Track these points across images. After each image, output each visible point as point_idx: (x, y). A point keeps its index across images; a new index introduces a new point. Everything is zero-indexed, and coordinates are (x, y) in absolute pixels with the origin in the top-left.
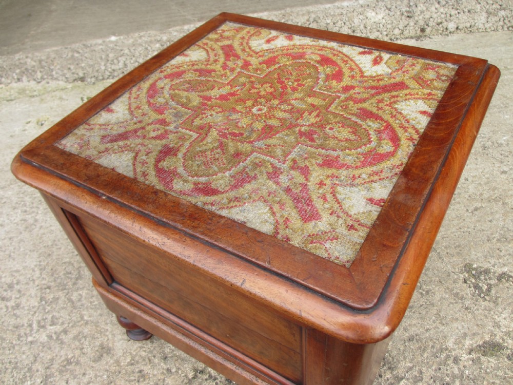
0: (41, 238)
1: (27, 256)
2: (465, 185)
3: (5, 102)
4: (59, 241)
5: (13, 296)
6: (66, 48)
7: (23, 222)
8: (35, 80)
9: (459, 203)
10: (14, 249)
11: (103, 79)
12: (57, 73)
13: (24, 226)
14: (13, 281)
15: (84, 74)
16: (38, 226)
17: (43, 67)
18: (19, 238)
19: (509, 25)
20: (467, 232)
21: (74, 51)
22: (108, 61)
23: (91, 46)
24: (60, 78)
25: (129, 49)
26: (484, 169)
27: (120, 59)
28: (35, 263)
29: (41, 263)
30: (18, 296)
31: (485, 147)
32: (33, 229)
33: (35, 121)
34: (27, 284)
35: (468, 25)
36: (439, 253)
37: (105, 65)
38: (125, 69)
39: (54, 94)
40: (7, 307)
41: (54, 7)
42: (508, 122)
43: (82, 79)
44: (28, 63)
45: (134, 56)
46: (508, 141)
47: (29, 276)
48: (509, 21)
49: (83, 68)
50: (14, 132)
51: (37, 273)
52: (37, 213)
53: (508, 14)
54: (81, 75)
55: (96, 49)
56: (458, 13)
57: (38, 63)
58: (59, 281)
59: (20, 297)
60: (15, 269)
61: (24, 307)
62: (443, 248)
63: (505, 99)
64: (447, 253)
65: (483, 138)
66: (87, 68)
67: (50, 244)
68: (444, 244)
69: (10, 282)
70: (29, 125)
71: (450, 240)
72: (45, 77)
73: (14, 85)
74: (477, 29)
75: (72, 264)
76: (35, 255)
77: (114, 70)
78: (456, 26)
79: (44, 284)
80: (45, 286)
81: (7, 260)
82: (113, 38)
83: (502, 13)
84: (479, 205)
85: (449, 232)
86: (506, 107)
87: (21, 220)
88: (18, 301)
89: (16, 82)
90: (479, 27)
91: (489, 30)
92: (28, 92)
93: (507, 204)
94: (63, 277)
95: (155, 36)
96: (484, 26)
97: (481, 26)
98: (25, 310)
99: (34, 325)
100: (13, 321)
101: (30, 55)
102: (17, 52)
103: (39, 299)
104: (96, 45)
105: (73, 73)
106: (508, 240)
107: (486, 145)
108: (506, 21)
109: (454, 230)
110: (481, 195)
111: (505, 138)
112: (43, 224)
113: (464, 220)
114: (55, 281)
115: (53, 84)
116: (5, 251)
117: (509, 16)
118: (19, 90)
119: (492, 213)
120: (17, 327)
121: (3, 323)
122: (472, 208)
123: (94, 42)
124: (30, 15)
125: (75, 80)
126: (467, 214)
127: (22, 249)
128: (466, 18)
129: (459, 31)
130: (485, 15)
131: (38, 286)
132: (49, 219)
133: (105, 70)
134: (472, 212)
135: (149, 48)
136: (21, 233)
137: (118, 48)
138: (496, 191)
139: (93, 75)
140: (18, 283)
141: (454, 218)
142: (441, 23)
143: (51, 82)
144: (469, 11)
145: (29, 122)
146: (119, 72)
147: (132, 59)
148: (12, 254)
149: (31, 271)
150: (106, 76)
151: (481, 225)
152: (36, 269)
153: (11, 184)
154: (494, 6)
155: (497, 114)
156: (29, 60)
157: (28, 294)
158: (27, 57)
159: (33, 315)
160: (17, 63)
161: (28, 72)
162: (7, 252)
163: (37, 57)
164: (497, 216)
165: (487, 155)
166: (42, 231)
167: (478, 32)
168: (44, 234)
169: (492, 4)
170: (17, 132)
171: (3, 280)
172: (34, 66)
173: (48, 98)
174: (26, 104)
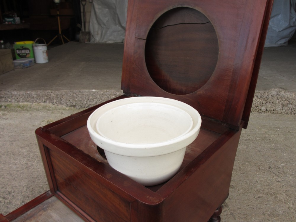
0: (32, 173)
1: (23, 180)
2: (256, 185)
3: (35, 110)
4: (40, 176)
5: (10, 198)
6: (71, 91)
7: (26, 164)
8: (52, 103)
9: (251, 193)
10: (18, 176)
11: (84, 108)
12: (63, 102)
13: (26, 166)
14: (12, 191)
15: (76, 104)
16: (33, 167)
17: (58, 98)
18: (22, 171)
19: (294, 112)
20: (252, 208)
21: (74, 93)
22: (88, 99)
23: (83, 92)
24: (64, 104)
25: (100, 96)
26: (268, 178)
27: (94, 99)
28: (25, 184)
29: (28, 185)
30: (12, 198)
31: (271, 168)
32: (30, 169)
33: (47, 121)
34: (18, 193)
35: (272, 109)
36: (234, 216)
37: (87, 101)
39: (59, 110)
40: (5, 202)
41: (71, 74)
42: (285, 157)
43: (74, 106)
44: (51, 95)
45: (101, 99)
46: (283, 166)
47: (20, 190)
49: (76, 101)
50: (35, 124)
51: (25, 189)
52: (34, 162)
54: (74, 104)
55: (85, 94)
56: (267, 103)
57: (56, 95)
58: (34, 195)
59: (13, 199)
60: (15, 185)
61: (13, 204)
62: (237, 214)
63: (286, 146)
65: (270, 163)
66: (78, 101)
67: (35, 176)
68: (238, 212)
69: (11, 191)
70: (43, 122)
71: (242, 210)
72: (57, 102)
73: (42, 104)
74: (277, 112)
75: (43, 188)
76: (27, 180)
77: (90, 104)
78: (266, 109)
79: (26, 195)
80: (27, 196)
81: (12, 180)
82: (94, 90)
83: (290, 106)
84: (261, 195)
85: (242, 206)
86: (285, 150)
88: (11, 200)
89: (43, 103)
90: (278, 111)
91: (284, 113)
92: (47, 108)
93: (277, 197)
94: (37, 193)
95: (114, 92)
96: (281, 111)
97: (279, 111)
98: (13, 206)
101: (53, 92)
102: (48, 90)
103: (21, 201)
104: (84, 92)
105: (71, 103)
106: (275, 216)
107: (271, 167)
108: (293, 110)
109: (245, 205)
110: (264, 190)
111: (282, 165)
112: (35, 167)
113: (252, 202)
114: (32, 194)
115: (60, 106)
116: (13, 176)
117: (294, 107)
118: (44, 106)
119: (268, 201)
122: (257, 196)
123: (84, 90)
124: (59, 76)
125: (70, 106)
126: (254, 199)
127: (21, 177)
128: (271, 106)
129: (267, 112)
130: (281, 105)
131: (23, 195)
132: (38, 165)
133: (86, 103)
134: (257, 198)
135: (109, 97)
136: (23, 169)
137: (95, 95)
138: (272, 190)
139: (79, 105)
140: (14, 192)
141: (247, 200)
142: (258, 106)
143: (59, 105)
144: (272, 103)
145: (44, 121)
147: (100, 100)
148: (16, 178)
149: (22, 188)
151: (261, 206)
152: (25, 187)
153: (26, 147)
154: (286, 102)
155: (280, 153)
156: (52, 94)
157: (17, 198)
158: (52, 92)
160: (46, 94)
161: (50, 99)
162: (14, 177)
163: (56, 93)
164: (271, 203)
165: (271, 171)
166: (34, 170)
167: (278, 113)
168: (34, 172)
169: (285, 101)
170: (36, 124)
171: (7, 189)
172: (54, 97)
173: (56, 112)
174: (44, 113)
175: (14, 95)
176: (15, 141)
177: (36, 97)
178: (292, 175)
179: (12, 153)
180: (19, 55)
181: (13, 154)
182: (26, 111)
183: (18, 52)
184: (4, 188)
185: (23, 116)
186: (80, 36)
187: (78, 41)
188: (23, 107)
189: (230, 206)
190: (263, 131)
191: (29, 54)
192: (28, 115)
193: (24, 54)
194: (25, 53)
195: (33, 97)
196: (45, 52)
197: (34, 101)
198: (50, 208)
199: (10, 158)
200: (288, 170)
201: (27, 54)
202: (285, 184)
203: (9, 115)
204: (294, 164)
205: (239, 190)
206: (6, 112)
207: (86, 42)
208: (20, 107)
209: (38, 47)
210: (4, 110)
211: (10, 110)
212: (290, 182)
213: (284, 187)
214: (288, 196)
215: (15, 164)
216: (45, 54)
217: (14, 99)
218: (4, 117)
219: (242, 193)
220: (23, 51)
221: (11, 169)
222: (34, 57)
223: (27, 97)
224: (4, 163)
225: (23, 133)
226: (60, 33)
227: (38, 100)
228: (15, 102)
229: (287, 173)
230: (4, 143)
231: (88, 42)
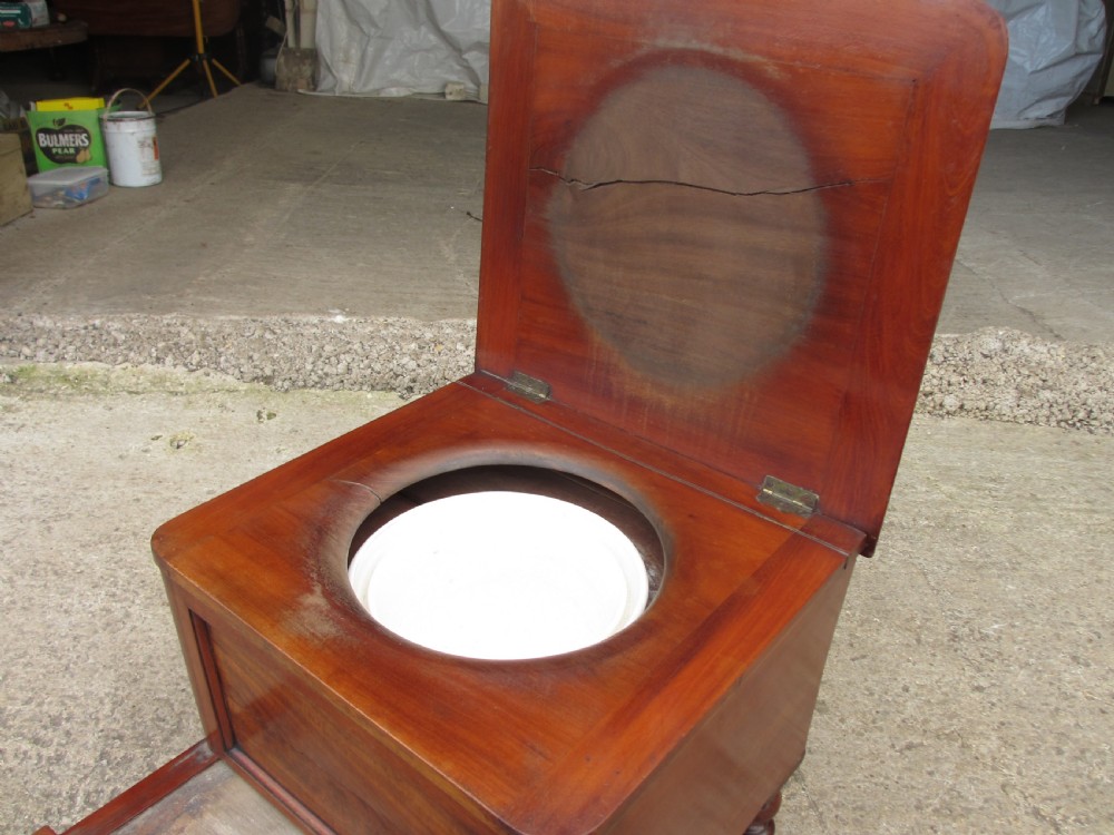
0: (128, 647)
1: (97, 675)
2: (901, 700)
3: (125, 393)
4: (158, 658)
5: (56, 740)
6: (254, 321)
7: (104, 613)
8: (185, 365)
9: (881, 730)
10: (78, 657)
11: (305, 386)
12: (226, 361)
13: (104, 620)
14: (61, 714)
15: (274, 371)
16: (129, 625)
17: (206, 347)
18: (91, 640)
19: (1060, 417)
20: (882, 784)
21: (266, 328)
22: (321, 356)
23: (298, 325)
24: (230, 371)
25: (361, 343)
26: (944, 676)
27: (342, 357)
28: (107, 690)
29: (118, 693)
30: (64, 742)
31: (956, 637)
32: (119, 630)
33: (168, 440)
34: (85, 723)
35: (983, 406)
36: (821, 814)
37: (313, 363)
38: (347, 376)
39: (212, 396)
40: (40, 757)
41: (250, 239)
42: (1010, 597)
43: (268, 380)
44: (182, 335)
46: (1001, 631)
47: (91, 710)
48: (1061, 410)
49: (274, 361)
50: (127, 451)
51: (108, 707)
52: (133, 602)
53: (1057, 397)
54: (268, 372)
55: (305, 333)
56: (965, 381)
57: (199, 337)
58: (141, 729)
59: (67, 743)
60: (71, 693)
61: (69, 763)
62: (831, 805)
63: (1016, 554)
64: (837, 817)
65: (957, 618)
66: (282, 362)
67: (141, 661)
68: (835, 799)
69: (57, 714)
70: (155, 443)
71: (848, 794)
72: (206, 363)
73: (148, 367)
74: (999, 415)
75: (172, 705)
76: (111, 675)
77: (326, 374)
78: (959, 404)
79: (114, 730)
80: (115, 734)
81: (60, 674)
82: (339, 319)
83: (1047, 394)
84: (916, 740)
85: (850, 779)
86: (1014, 568)
87: (102, 610)
88: (62, 749)
89: (152, 364)
90: (1004, 412)
91: (1022, 421)
92: (168, 384)
93: (969, 747)
94: (149, 723)
95: (415, 328)
96: (1012, 412)
97: (1006, 410)
98: (69, 769)
99: (79, 798)
100: (44, 784)
101: (189, 322)
102: (169, 309)
103: (98, 753)
104: (306, 324)
105: (255, 367)
106: (955, 813)
107: (959, 633)
108: (1055, 410)
109: (860, 776)
110: (926, 722)
111: (996, 626)
112: (137, 624)
113: (882, 762)
114: (134, 728)
115: (216, 379)
116: (60, 659)
117: (1060, 401)
118: (155, 377)
119: (937, 760)
120: (48, 796)
121: (26, 783)
122: (904, 743)
123: (304, 319)
124: (204, 245)
125: (255, 379)
126: (890, 752)
127: (91, 661)
128: (979, 392)
129: (964, 413)
130: (1013, 393)
131: (102, 731)
132: (149, 617)
133: (312, 370)
134: (901, 751)
135: (397, 348)
136: (96, 632)
137: (343, 337)
138: (955, 721)
139: (288, 376)
140: (68, 720)
141: (866, 756)
142: (931, 394)
143: (212, 374)
144: (984, 382)
145: (158, 438)
146: (336, 379)
147: (362, 361)
148: (72, 666)
149: (97, 702)
150: (311, 383)
151: (912, 779)
152: (106, 701)
153: (101, 542)
154: (1031, 380)
155: (994, 580)
156: (185, 330)
157: (81, 741)
158: (182, 325)
159: (80, 781)
160: (164, 330)
161: (178, 350)
162: (64, 661)
163: (200, 327)
164: (946, 766)
165: (956, 651)
166: (133, 636)
167: (1001, 420)
168: (135, 641)
169: (1029, 376)
170: (131, 452)
171: (45, 708)
172: (191, 342)
173: (201, 402)
174: (159, 404)
175: (42, 329)
176: (58, 517)
177: (125, 341)
178: (1027, 664)
179: (49, 568)
180: (47, 151)
181: (56, 573)
182: (91, 397)
183: (44, 140)
184: (33, 705)
185: (80, 416)
186: (277, 65)
187: (271, 83)
188: (78, 381)
189: (809, 779)
190: (942, 492)
191: (85, 148)
192: (96, 411)
193: (68, 148)
194: (72, 145)
195: (116, 340)
196: (150, 142)
197: (120, 359)
198: (209, 806)
199: (45, 586)
200: (1016, 647)
201: (78, 150)
202: (1000, 701)
203: (30, 411)
204: (1037, 623)
205: (842, 721)
206: (15, 400)
207: (300, 91)
208: (65, 379)
209: (122, 124)
210: (9, 393)
211: (32, 391)
212: (1016, 690)
213: (996, 710)
214: (1006, 742)
215: (66, 612)
216: (149, 153)
217: (44, 346)
218: (9, 418)
219: (853, 731)
220: (65, 139)
221: (52, 631)
222: (108, 164)
223: (93, 343)
224: (26, 605)
225: (86, 485)
226: (201, 49)
227: (132, 354)
228: (46, 361)
229: (1010, 656)
230: (20, 525)
231: (310, 90)
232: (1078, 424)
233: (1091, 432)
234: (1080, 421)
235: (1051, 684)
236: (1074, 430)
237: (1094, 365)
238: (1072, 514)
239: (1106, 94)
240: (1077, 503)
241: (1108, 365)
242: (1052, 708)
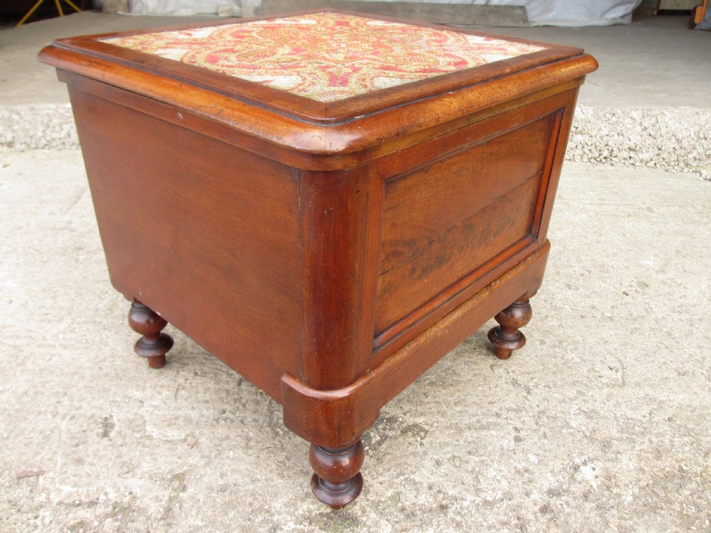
6: (7, 108)
11: (37, 148)
15: (14, 138)
19: (590, 156)
23: (39, 109)
43: (10, 145)
49: (14, 131)
54: (9, 139)
55: (42, 113)
77: (53, 139)
108: (586, 150)
117: (589, 143)
124: (5, 81)
133: (42, 137)
150: (41, 145)
187: (99, 9)
207: (120, 12)
231: (126, 12)
232: (604, 161)
233: (612, 165)
234: (605, 158)
235: (546, 301)
236: (601, 164)
237: (614, 119)
238: (586, 206)
239: (661, 8)
240: (592, 200)
241: (624, 119)
242: (543, 316)
